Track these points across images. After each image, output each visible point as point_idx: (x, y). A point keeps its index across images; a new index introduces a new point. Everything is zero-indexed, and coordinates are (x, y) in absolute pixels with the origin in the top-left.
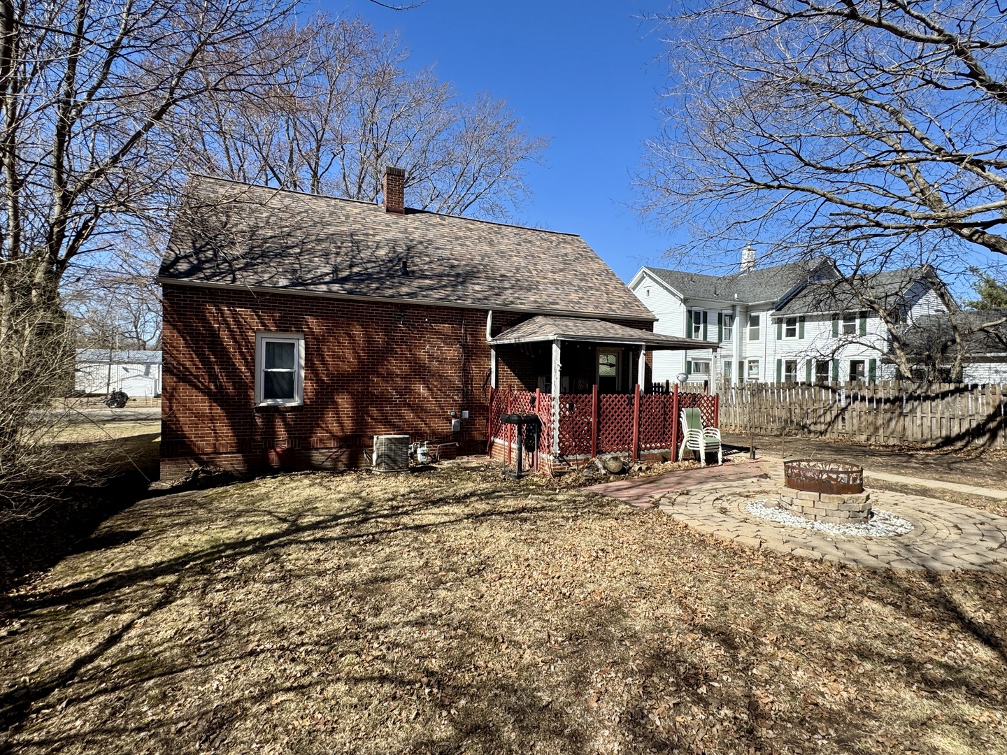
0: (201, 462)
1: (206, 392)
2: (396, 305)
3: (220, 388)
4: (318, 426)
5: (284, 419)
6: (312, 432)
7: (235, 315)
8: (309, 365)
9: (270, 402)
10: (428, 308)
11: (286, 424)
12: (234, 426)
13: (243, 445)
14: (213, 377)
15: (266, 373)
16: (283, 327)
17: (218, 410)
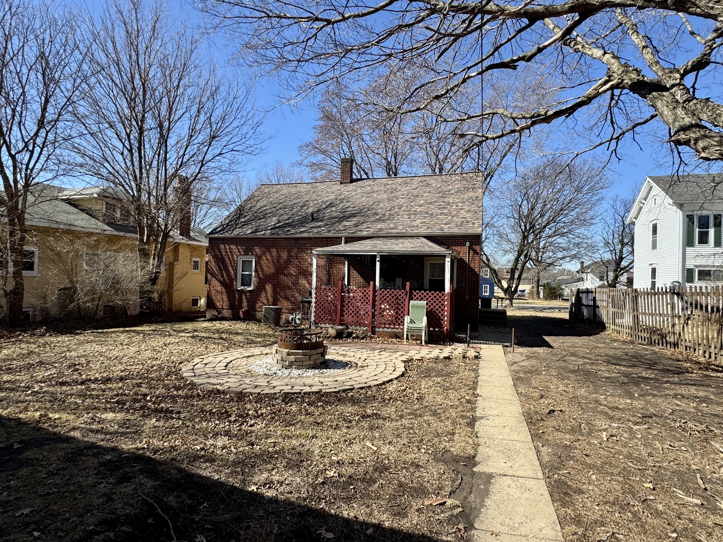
0: (217, 311)
1: (220, 281)
2: (294, 239)
3: (224, 280)
4: (259, 300)
5: (246, 296)
6: (256, 303)
7: (230, 249)
8: (256, 271)
9: (242, 288)
10: (310, 239)
11: (247, 298)
12: (228, 297)
13: (232, 307)
14: (222, 276)
15: (242, 274)
16: (246, 254)
17: (224, 290)
